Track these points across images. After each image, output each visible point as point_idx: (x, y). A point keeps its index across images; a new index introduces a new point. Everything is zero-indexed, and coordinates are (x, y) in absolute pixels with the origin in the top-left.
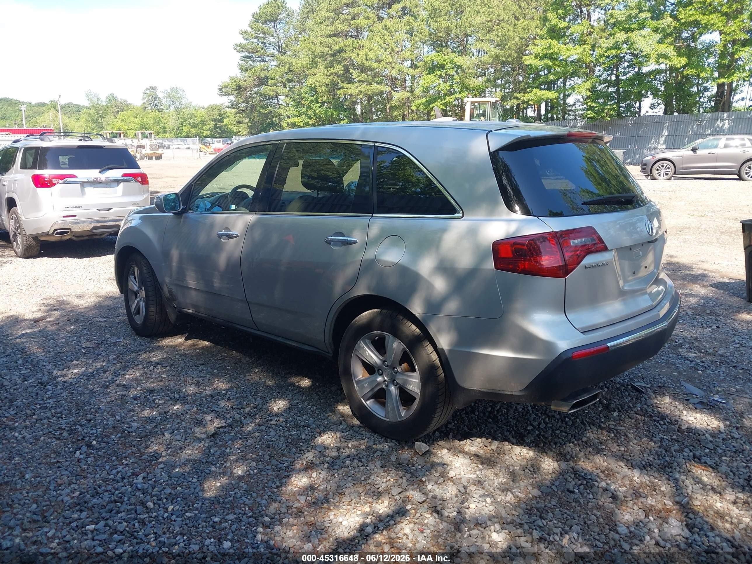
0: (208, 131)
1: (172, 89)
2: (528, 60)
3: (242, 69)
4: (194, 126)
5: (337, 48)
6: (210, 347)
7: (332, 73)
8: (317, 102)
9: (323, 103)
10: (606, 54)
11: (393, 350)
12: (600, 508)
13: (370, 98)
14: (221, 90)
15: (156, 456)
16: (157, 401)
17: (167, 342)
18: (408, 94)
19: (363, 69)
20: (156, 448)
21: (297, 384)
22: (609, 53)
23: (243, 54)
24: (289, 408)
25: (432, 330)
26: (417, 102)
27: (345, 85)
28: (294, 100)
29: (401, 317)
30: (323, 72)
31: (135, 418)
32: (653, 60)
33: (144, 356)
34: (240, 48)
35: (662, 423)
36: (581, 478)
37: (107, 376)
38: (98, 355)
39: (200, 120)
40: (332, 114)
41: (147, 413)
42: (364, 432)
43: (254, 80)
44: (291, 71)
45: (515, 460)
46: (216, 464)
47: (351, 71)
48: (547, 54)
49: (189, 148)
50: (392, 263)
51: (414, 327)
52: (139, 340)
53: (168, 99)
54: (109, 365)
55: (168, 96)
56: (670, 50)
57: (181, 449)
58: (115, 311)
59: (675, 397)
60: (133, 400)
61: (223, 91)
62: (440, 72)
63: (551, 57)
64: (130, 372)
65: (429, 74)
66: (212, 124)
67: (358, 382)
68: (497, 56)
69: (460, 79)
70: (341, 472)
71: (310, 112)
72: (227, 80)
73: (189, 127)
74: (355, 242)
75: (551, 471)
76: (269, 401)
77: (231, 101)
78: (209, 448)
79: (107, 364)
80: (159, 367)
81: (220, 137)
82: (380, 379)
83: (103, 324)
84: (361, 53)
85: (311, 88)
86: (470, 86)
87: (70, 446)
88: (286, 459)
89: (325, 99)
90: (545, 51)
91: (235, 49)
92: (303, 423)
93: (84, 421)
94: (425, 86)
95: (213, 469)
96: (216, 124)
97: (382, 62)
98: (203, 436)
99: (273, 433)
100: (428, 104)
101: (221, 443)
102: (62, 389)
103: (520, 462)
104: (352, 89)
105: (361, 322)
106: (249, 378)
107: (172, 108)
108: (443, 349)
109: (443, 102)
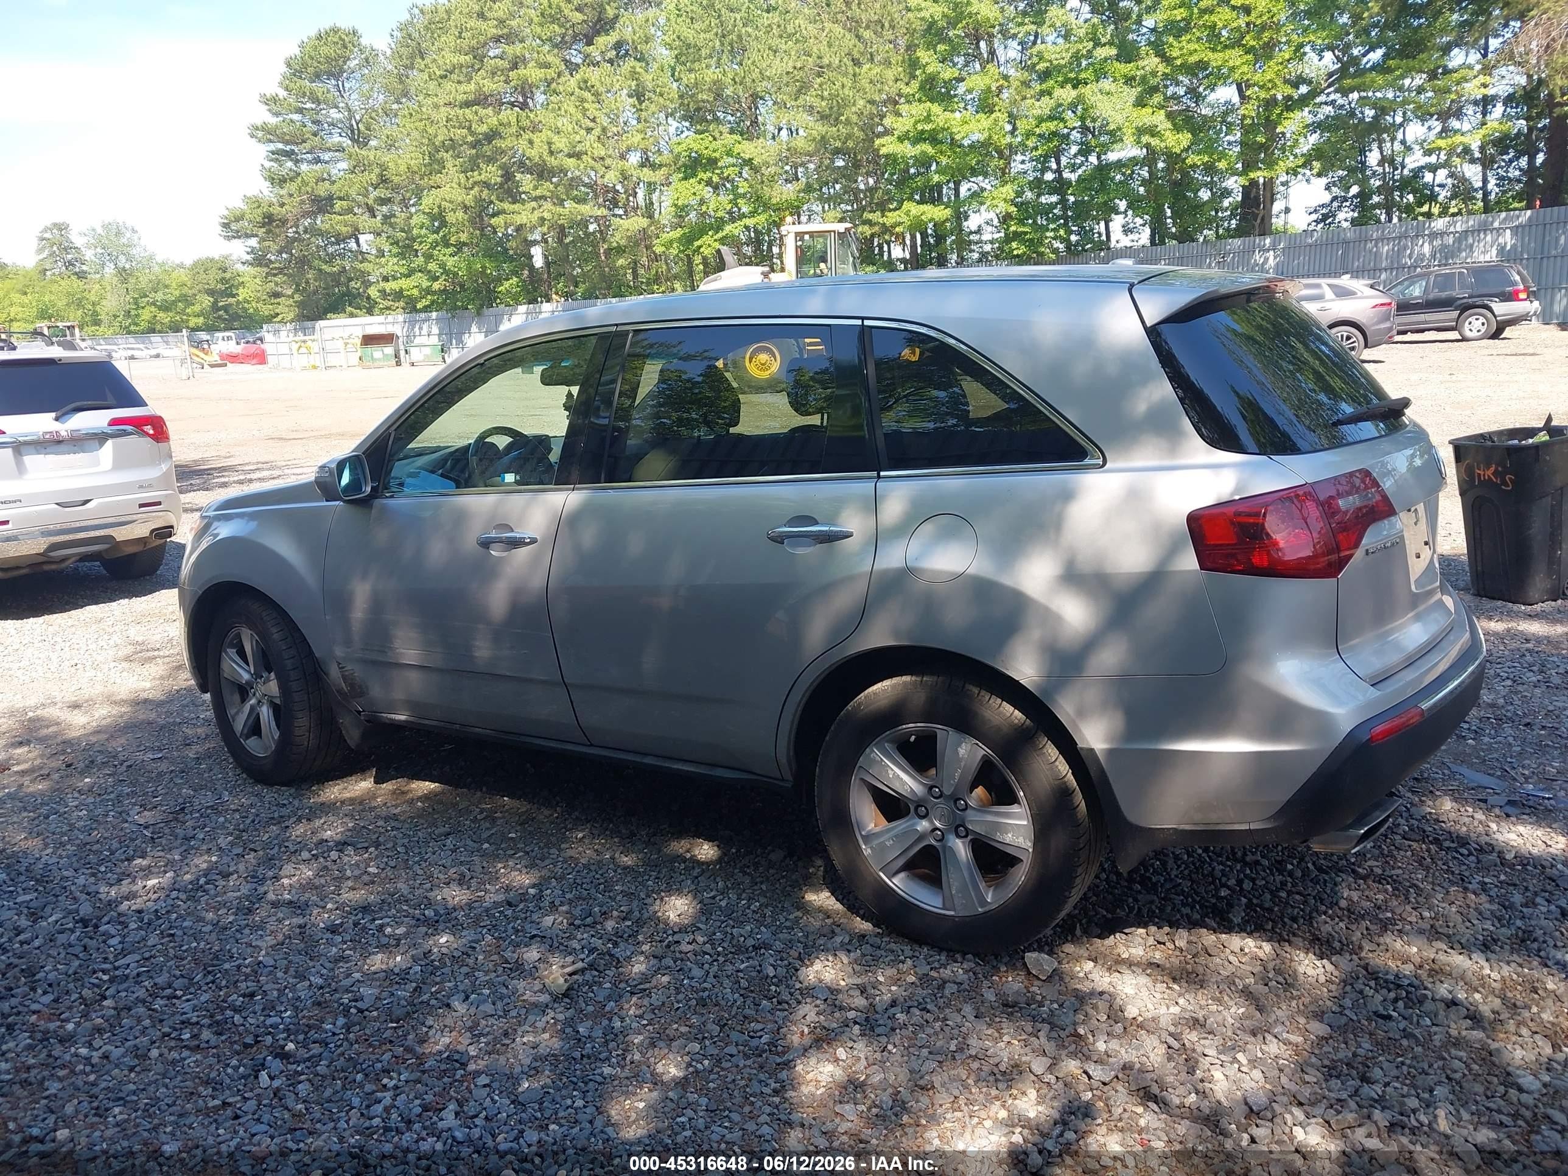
0: (198, 316)
1: (106, 227)
2: (888, 146)
3: (272, 180)
4: (165, 307)
5: (484, 129)
6: (443, 793)
7: (475, 183)
8: (447, 245)
9: (460, 246)
10: (1038, 131)
11: (959, 760)
12: (1457, 1043)
13: (562, 231)
14: (226, 226)
15: (455, 1060)
16: (389, 930)
17: (335, 791)
18: (644, 222)
19: (542, 172)
20: (447, 1040)
21: (688, 855)
22: (1044, 129)
23: (272, 147)
24: (702, 912)
25: (1065, 709)
26: (666, 237)
27: (506, 206)
28: (397, 243)
29: (976, 690)
30: (456, 180)
31: (357, 975)
32: (1129, 139)
33: (299, 830)
34: (264, 133)
35: (1466, 852)
36: (1391, 986)
37: (236, 888)
38: (187, 839)
39: (177, 293)
40: (484, 267)
41: (378, 962)
42: (893, 946)
43: (302, 202)
44: (385, 181)
45: (1237, 963)
46: (608, 1059)
47: (518, 176)
48: (923, 132)
49: (158, 356)
50: (952, 574)
51: (1008, 708)
52: (269, 794)
53: (99, 250)
54: (226, 860)
55: (99, 242)
56: (1159, 119)
57: (506, 1034)
58: (172, 732)
59: (1458, 797)
60: (329, 935)
61: (232, 227)
62: (709, 174)
63: (932, 138)
64: (288, 869)
65: (685, 178)
66: (207, 301)
67: (867, 838)
68: (823, 137)
69: (751, 186)
70: (897, 1039)
71: (432, 266)
72: (239, 204)
73: (153, 309)
74: (848, 535)
75: (1322, 979)
76: (649, 901)
77: (253, 248)
78: (570, 1022)
79: (220, 857)
80: (350, 850)
81: (226, 329)
82: (923, 825)
83: (163, 766)
84: (536, 138)
85: (433, 217)
86: (774, 201)
87: (234, 1062)
88: (760, 1026)
89: (464, 237)
90: (920, 127)
91: (252, 136)
92: (750, 942)
93: (237, 1000)
94: (680, 203)
95: (607, 1070)
96: (216, 302)
97: (584, 157)
98: (544, 998)
99: (697, 972)
100: (688, 240)
101: (591, 1008)
102: (140, 928)
103: (1249, 968)
104: (524, 215)
105: (873, 707)
106: (570, 853)
107: (110, 269)
108: (1092, 750)
109: (720, 235)
